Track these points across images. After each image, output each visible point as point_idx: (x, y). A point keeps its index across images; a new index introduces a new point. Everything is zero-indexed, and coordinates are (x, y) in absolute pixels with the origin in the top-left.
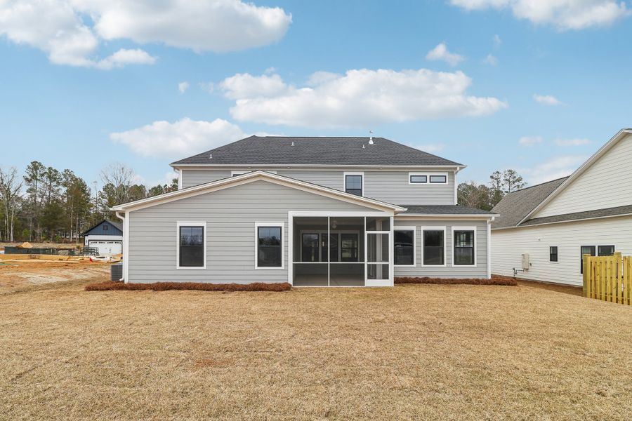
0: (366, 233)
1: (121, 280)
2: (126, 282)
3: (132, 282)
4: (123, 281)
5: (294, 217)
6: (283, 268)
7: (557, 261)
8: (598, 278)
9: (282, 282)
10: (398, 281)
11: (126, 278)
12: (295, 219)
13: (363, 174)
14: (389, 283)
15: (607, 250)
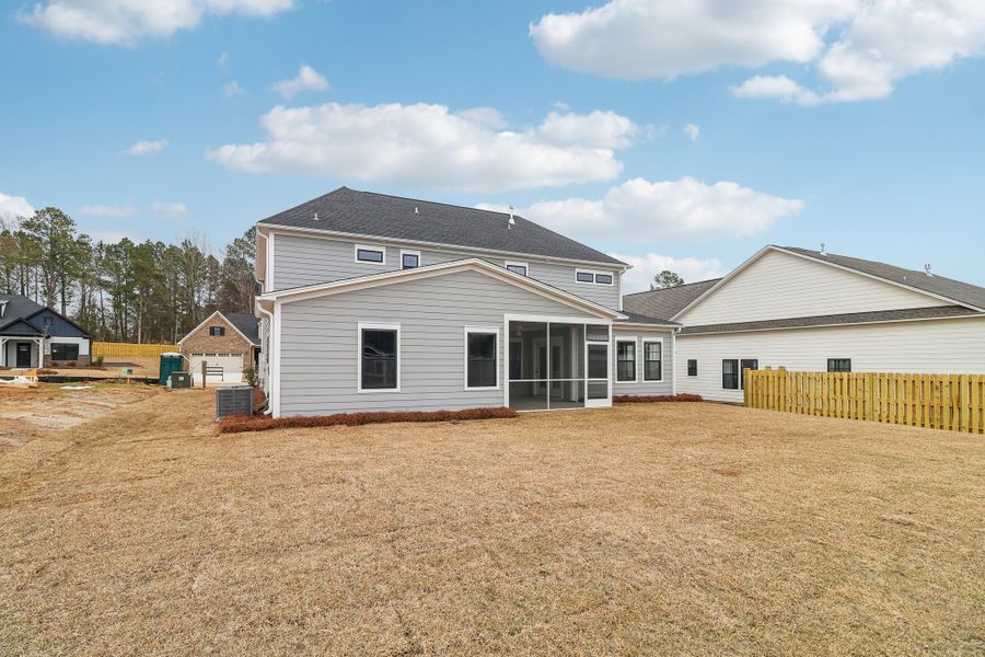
0: (587, 343)
1: (266, 413)
2: (276, 415)
3: (285, 416)
4: (270, 415)
5: (510, 322)
6: (497, 387)
7: (696, 375)
8: (760, 392)
9: (498, 406)
10: (617, 400)
11: (276, 410)
12: (512, 323)
13: (526, 265)
14: (607, 403)
15: (751, 364)
